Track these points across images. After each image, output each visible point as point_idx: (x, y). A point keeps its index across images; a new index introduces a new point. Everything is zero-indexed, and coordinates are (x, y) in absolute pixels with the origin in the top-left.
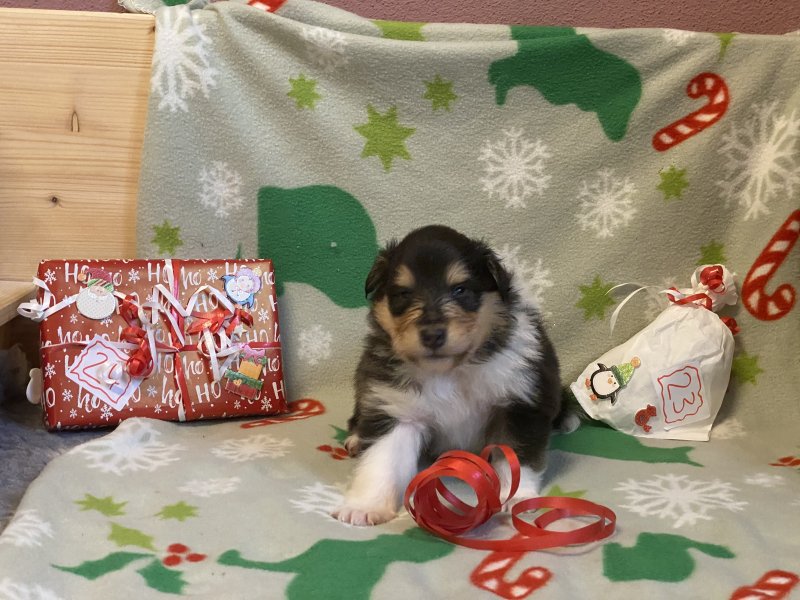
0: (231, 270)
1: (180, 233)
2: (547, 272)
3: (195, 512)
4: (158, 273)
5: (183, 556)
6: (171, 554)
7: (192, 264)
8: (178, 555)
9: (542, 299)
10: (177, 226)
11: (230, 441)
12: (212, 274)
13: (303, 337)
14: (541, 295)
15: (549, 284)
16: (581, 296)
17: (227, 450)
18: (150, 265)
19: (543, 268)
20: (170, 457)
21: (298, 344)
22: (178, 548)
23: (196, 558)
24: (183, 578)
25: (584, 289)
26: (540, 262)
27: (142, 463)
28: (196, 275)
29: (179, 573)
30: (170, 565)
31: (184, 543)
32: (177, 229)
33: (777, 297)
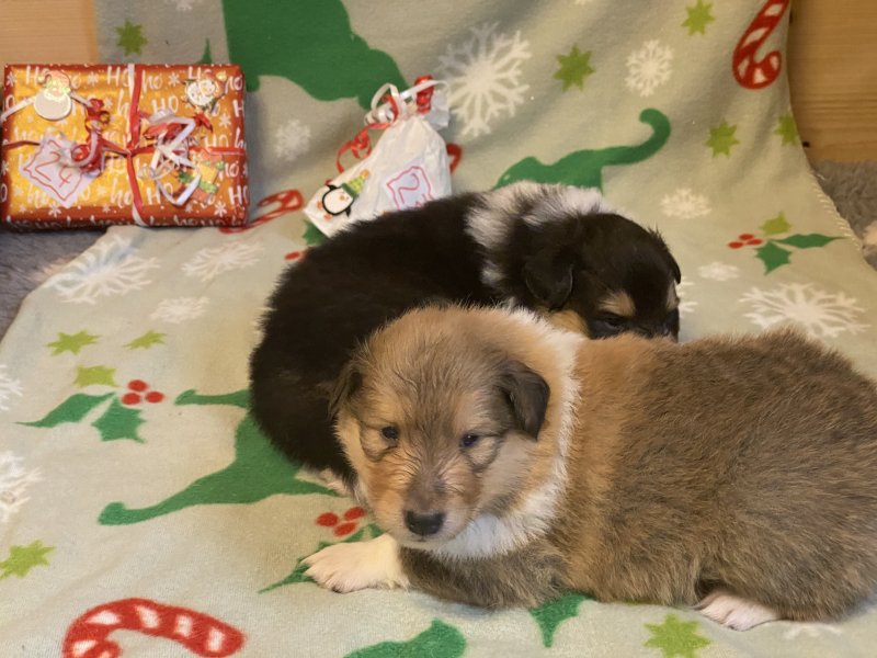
0: (194, 73)
1: (142, 30)
2: (526, 44)
3: (162, 339)
4: (117, 77)
5: (142, 394)
6: (131, 391)
7: (153, 69)
8: (138, 393)
9: (519, 72)
10: (138, 24)
11: (203, 252)
12: (174, 78)
13: (280, 133)
14: (519, 67)
15: (528, 56)
16: (558, 66)
17: (198, 265)
18: (110, 69)
19: (522, 40)
20: (142, 279)
21: (276, 141)
22: (138, 385)
23: (155, 397)
24: (141, 416)
25: (561, 59)
26: (518, 33)
27: (115, 286)
28: (157, 78)
29: (137, 412)
30: (129, 403)
31: (145, 379)
32: (139, 27)
33: (765, 65)
